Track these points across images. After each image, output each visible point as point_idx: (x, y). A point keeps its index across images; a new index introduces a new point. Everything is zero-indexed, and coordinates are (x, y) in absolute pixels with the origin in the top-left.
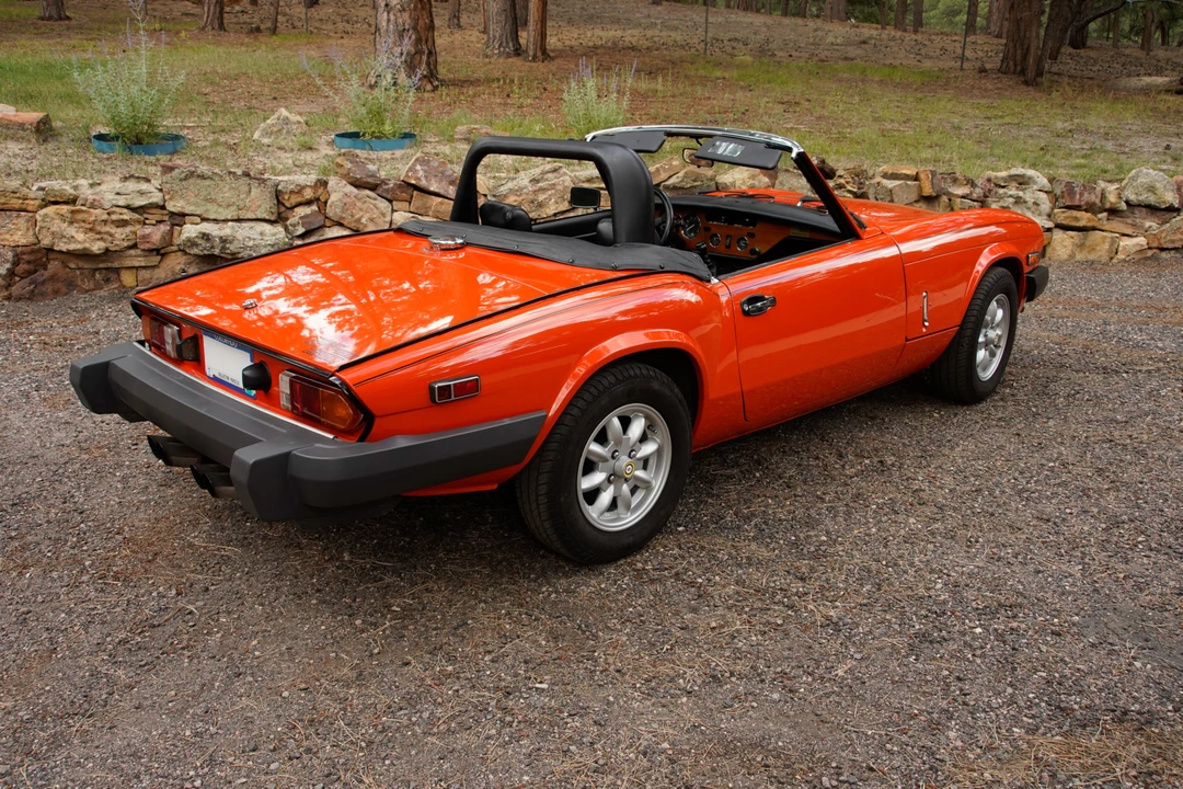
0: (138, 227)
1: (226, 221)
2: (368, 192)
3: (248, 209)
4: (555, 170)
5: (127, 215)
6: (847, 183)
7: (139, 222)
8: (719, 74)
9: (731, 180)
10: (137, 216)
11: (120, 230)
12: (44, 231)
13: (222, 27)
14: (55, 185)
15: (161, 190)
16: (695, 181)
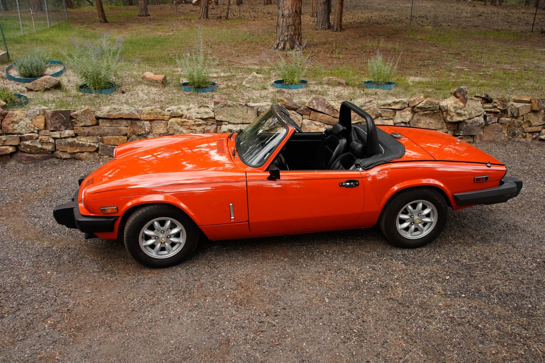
0: (205, 126)
1: (238, 124)
2: (293, 111)
3: (246, 119)
4: (370, 102)
5: (201, 122)
6: (498, 105)
7: (205, 124)
8: (419, 37)
9: (446, 104)
10: (204, 122)
11: (198, 128)
12: (171, 128)
13: (207, 17)
14: (173, 108)
15: (213, 111)
16: (430, 105)
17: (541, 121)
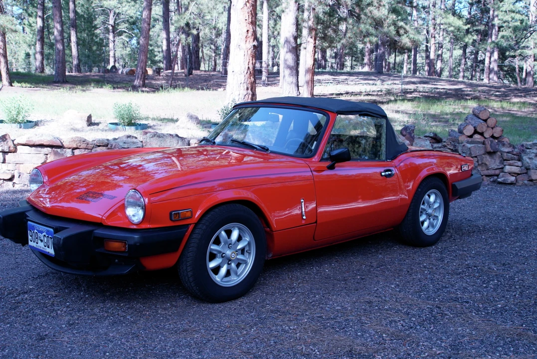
15: (142, 142)
17: (498, 164)
